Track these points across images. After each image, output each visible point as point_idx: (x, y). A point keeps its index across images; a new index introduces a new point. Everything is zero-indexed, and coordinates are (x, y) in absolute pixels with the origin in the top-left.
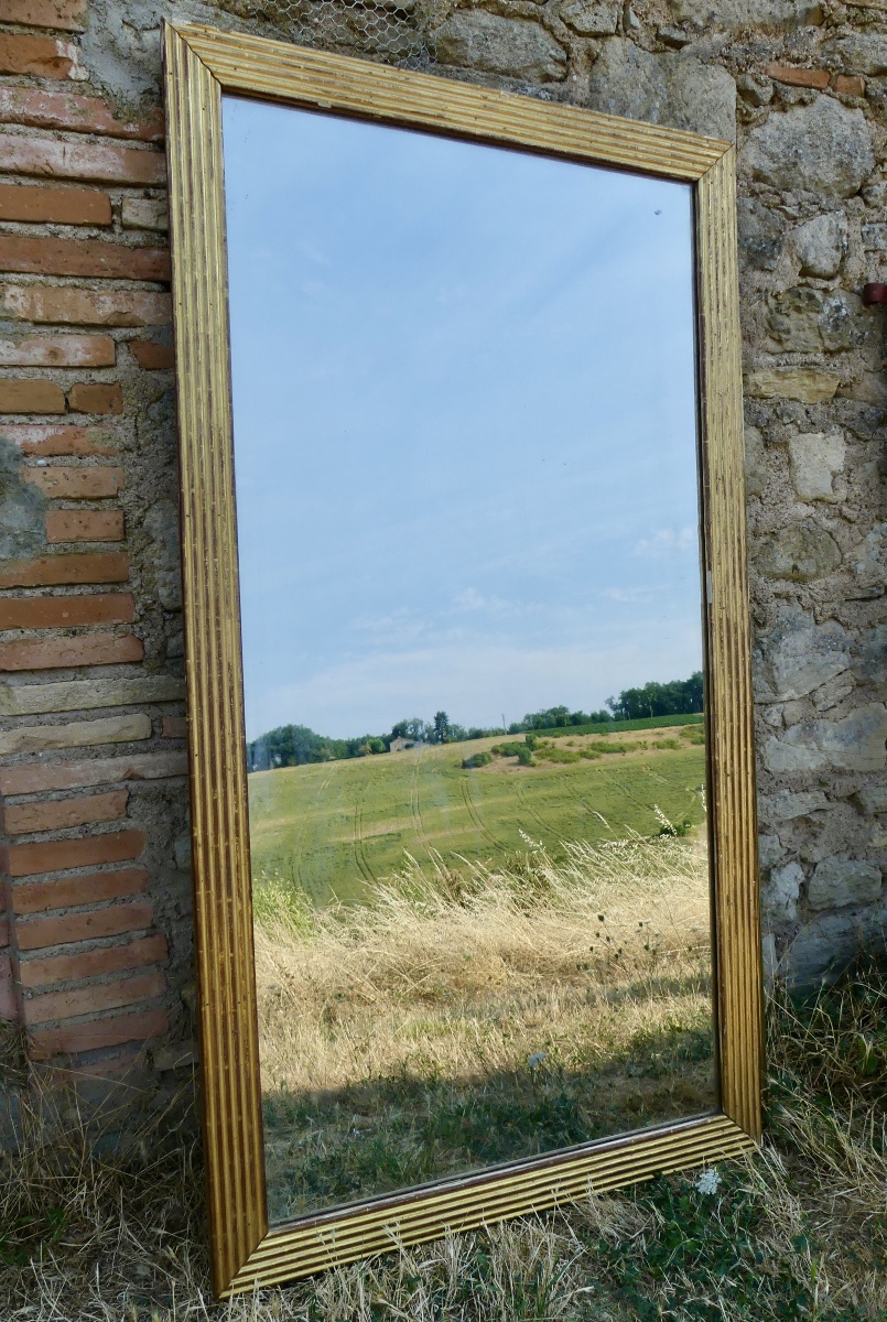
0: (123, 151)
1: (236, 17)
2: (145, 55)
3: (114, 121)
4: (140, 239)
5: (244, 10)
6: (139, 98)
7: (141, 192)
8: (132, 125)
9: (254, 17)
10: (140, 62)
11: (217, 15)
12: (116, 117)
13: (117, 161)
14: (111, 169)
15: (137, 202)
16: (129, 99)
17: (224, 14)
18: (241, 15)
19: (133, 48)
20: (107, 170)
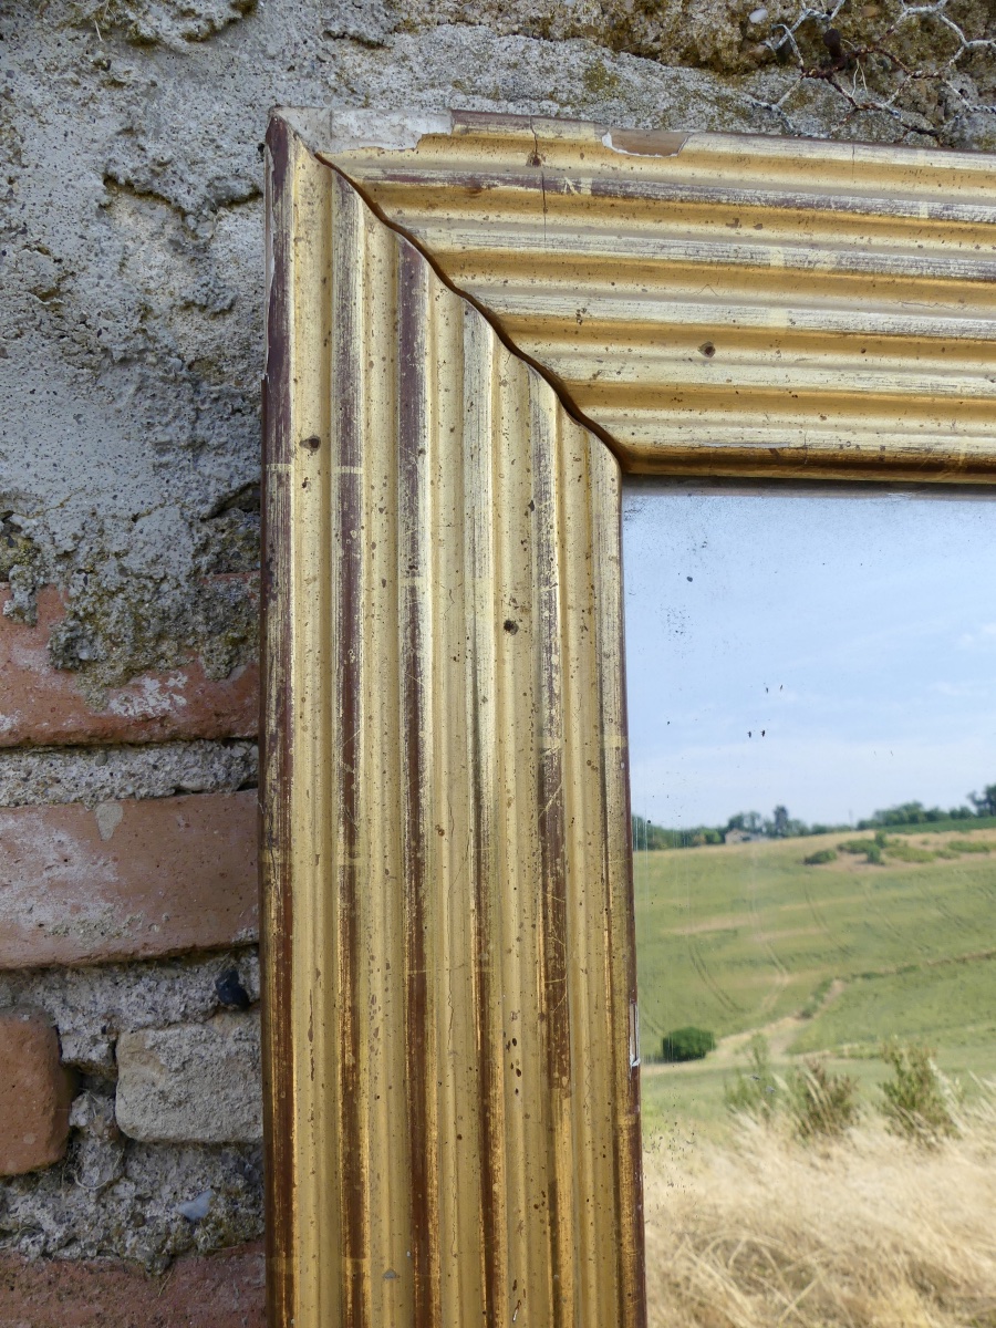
0: (110, 816)
1: (692, 78)
2: (224, 328)
3: (58, 683)
4: (199, 1206)
5: (731, 32)
6: (188, 544)
7: (201, 986)
8: (150, 684)
9: (782, 58)
10: (198, 370)
11: (594, 78)
12: (68, 660)
13: (78, 870)
14: (44, 914)
15: (181, 1038)
16: (134, 562)
17: (630, 70)
18: (713, 64)
19: (160, 303)
20: (27, 923)
